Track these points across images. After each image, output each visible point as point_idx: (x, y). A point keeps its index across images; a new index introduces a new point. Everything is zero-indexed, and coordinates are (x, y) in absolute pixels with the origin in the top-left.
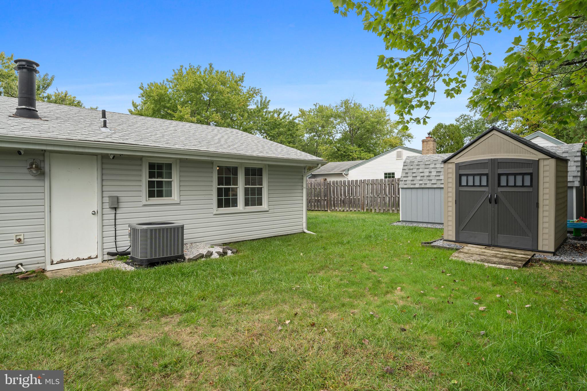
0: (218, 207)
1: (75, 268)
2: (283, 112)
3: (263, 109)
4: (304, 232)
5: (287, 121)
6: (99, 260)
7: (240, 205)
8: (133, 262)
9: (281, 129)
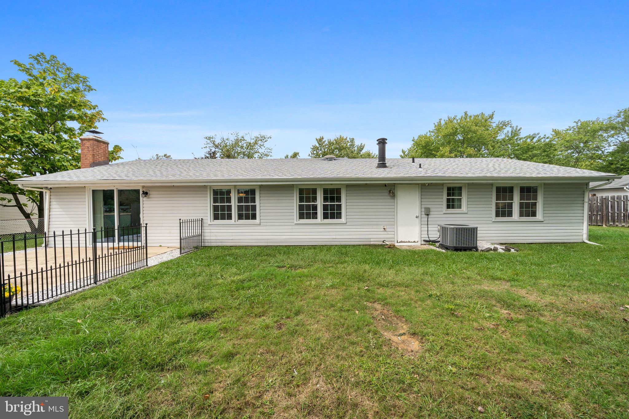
0: (496, 217)
1: (409, 246)
2: (537, 137)
3: (514, 137)
4: (584, 242)
5: (543, 143)
6: (419, 244)
7: (515, 215)
8: (442, 246)
9: (535, 152)
